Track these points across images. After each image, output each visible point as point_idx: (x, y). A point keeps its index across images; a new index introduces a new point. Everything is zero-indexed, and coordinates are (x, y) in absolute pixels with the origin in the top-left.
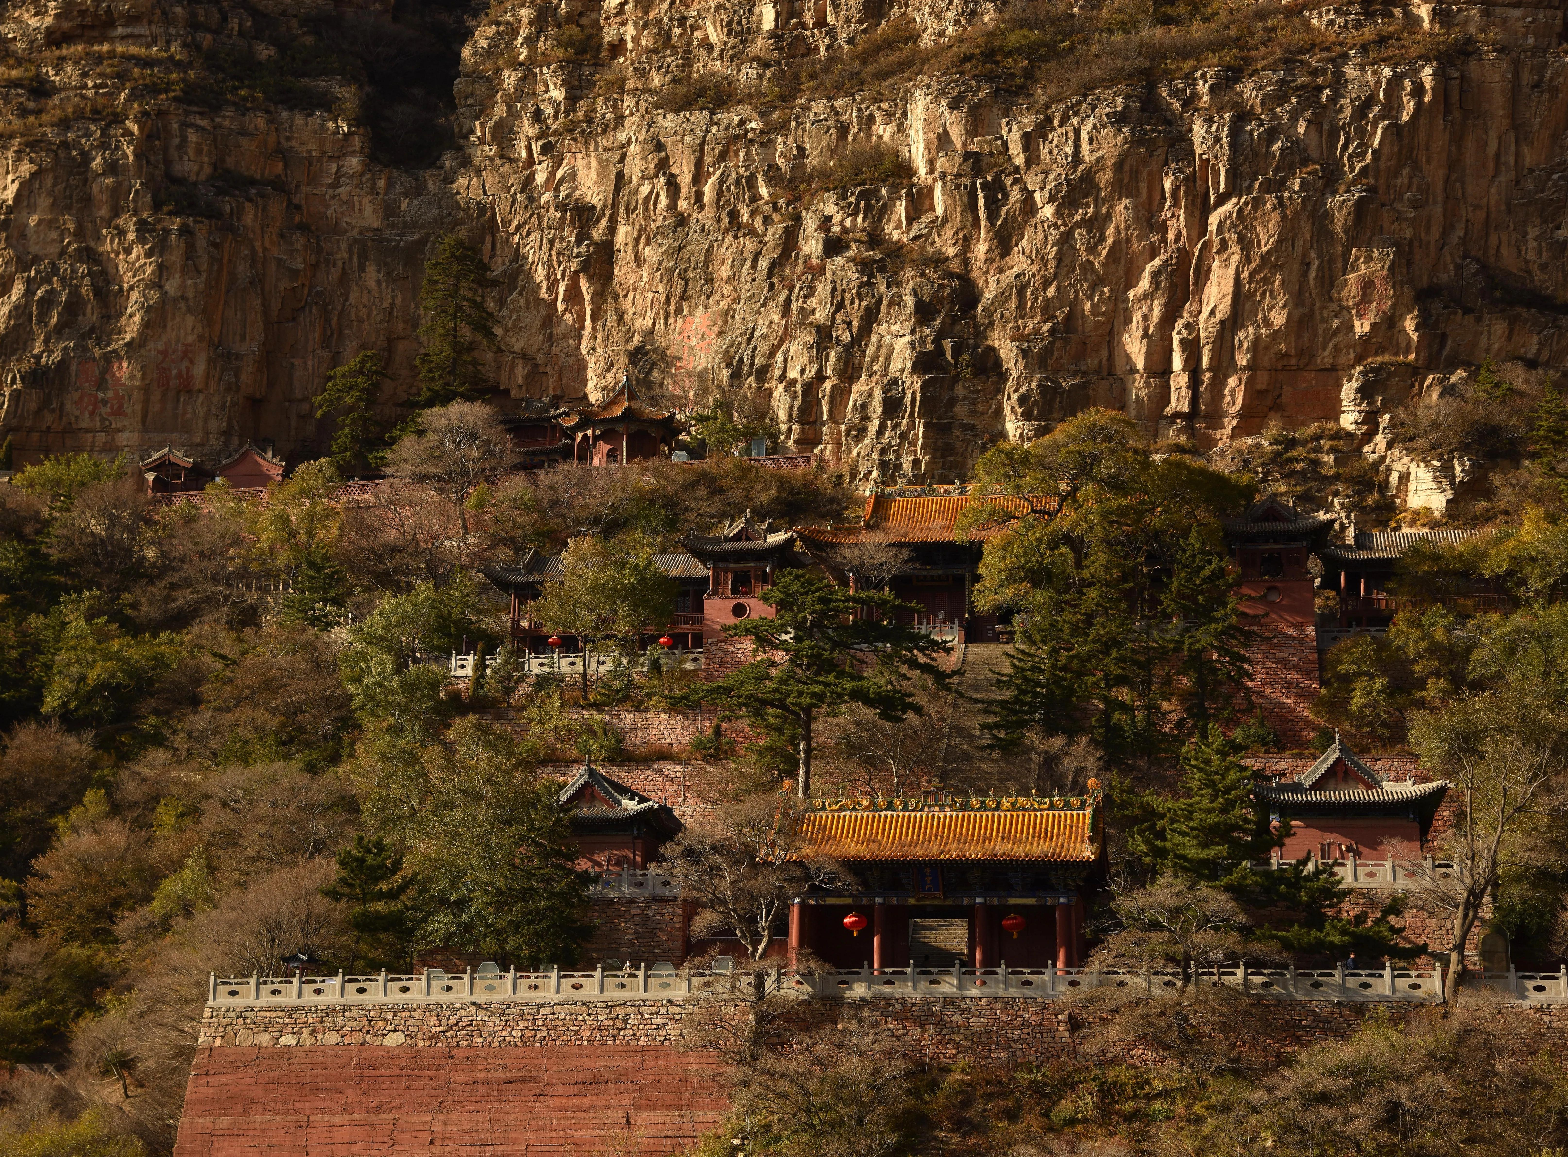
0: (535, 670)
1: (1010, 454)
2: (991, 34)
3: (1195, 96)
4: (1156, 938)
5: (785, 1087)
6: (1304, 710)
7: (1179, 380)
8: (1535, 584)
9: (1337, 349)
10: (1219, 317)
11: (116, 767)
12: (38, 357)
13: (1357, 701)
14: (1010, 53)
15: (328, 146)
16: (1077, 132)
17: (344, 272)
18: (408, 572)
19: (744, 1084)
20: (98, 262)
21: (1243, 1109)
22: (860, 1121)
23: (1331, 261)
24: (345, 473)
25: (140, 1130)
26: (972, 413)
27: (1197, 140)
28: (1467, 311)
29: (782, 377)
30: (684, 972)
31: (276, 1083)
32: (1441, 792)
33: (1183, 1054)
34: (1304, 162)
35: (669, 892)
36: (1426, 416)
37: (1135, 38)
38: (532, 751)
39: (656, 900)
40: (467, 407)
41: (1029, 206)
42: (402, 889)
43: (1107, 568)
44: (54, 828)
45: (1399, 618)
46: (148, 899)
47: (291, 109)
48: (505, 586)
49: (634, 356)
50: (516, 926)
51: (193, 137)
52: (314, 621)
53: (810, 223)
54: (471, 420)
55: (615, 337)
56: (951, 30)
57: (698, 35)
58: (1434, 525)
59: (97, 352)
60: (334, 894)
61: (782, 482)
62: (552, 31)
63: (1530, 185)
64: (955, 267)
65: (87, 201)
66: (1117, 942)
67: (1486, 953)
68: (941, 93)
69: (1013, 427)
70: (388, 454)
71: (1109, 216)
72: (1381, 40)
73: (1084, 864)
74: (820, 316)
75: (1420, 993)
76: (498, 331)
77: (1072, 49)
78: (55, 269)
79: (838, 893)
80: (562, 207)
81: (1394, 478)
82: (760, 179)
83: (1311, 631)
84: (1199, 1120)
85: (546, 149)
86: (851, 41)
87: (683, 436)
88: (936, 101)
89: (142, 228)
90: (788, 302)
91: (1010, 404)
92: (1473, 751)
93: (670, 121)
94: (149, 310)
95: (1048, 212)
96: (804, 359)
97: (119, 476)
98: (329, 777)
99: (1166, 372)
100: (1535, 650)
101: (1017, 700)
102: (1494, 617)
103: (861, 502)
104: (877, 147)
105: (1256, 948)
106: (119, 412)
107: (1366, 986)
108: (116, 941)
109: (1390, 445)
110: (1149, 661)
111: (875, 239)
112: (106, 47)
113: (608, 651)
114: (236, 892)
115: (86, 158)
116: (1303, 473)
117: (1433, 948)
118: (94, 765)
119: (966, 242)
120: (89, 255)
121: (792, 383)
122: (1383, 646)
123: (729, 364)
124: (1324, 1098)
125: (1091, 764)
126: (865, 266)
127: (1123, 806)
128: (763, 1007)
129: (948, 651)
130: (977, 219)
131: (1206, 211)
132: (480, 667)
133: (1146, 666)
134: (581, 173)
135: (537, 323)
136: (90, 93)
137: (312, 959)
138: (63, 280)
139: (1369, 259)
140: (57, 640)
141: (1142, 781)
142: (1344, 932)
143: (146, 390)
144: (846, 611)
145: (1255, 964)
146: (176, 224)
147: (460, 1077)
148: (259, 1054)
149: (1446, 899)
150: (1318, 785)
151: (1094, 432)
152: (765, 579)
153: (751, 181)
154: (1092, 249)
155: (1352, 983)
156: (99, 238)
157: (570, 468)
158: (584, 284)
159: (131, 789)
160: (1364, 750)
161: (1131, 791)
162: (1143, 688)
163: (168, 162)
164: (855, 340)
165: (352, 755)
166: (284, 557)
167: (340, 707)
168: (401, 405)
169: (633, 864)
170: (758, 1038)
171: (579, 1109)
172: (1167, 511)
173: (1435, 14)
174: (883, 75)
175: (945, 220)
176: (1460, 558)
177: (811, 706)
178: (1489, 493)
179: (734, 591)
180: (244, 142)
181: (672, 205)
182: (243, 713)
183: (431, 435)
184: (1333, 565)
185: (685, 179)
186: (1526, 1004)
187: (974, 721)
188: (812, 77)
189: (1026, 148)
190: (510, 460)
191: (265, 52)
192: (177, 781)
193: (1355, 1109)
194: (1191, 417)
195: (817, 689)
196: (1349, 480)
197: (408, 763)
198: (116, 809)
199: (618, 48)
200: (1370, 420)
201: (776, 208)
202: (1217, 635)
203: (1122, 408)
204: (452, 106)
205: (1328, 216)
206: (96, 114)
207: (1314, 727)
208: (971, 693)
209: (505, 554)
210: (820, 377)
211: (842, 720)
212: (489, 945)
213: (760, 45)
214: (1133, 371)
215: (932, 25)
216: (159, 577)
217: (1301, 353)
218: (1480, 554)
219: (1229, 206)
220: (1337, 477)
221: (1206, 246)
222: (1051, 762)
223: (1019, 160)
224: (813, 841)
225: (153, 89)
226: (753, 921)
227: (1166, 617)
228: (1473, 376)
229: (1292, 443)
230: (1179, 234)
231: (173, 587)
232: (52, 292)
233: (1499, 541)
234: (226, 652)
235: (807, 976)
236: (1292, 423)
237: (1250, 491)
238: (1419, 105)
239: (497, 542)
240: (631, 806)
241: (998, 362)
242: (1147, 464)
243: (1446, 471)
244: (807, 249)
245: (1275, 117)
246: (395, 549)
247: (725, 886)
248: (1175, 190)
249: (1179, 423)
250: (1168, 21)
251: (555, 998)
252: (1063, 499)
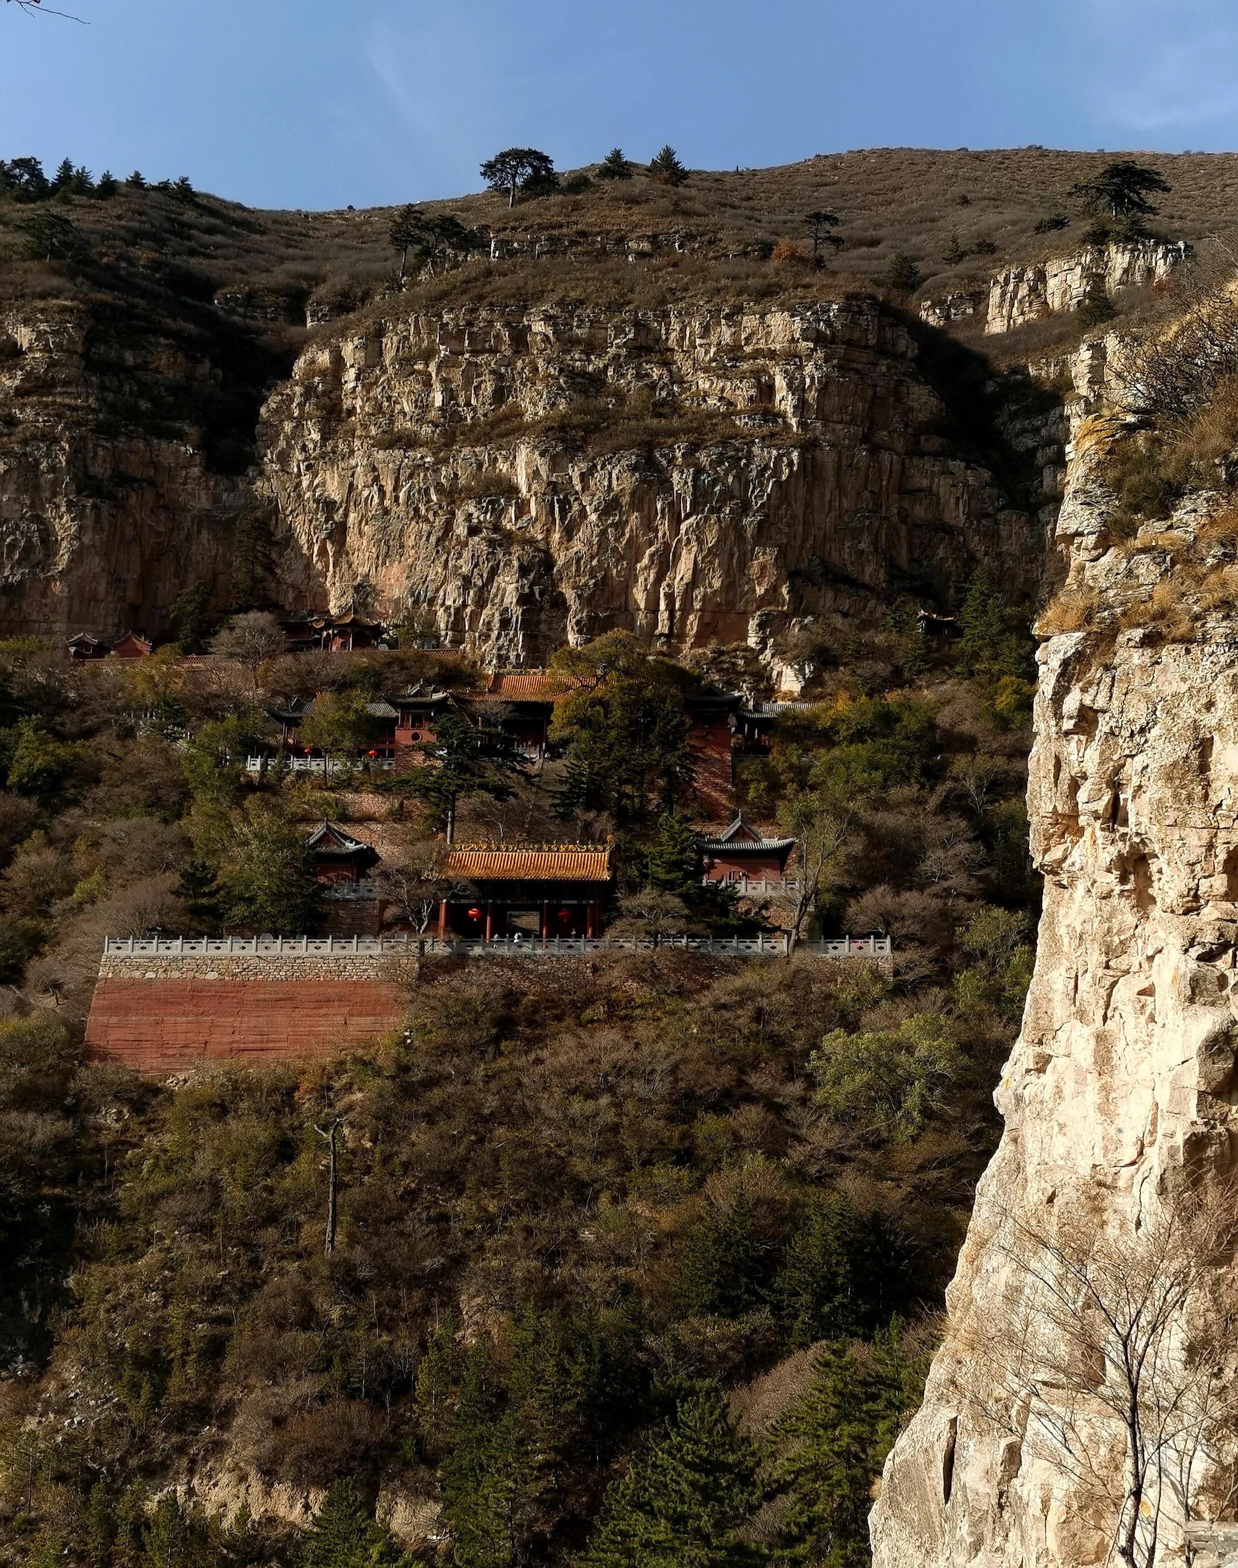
0: (297, 767)
1: (570, 653)
2: (564, 416)
3: (674, 458)
4: (641, 922)
5: (433, 1003)
6: (723, 800)
7: (663, 616)
8: (843, 733)
9: (747, 601)
10: (685, 581)
11: (51, 817)
12: (7, 578)
13: (751, 794)
14: (574, 428)
15: (181, 461)
16: (610, 474)
17: (189, 535)
18: (224, 710)
19: (412, 1002)
20: (43, 523)
21: (682, 1013)
22: (476, 1022)
23: (745, 553)
24: (187, 651)
25: (65, 1023)
26: (550, 629)
27: (675, 483)
28: (814, 585)
29: (443, 604)
30: (379, 941)
31: (145, 998)
32: (792, 844)
33: (653, 984)
34: (732, 498)
35: (372, 896)
36: (792, 641)
37: (641, 423)
38: (294, 814)
39: (364, 899)
40: (259, 614)
41: (583, 514)
42: (217, 891)
43: (621, 719)
44: (14, 852)
45: (774, 750)
46: (70, 892)
47: (159, 438)
48: (280, 719)
49: (357, 589)
50: (283, 914)
51: (101, 453)
52: (167, 736)
53: (460, 516)
54: (261, 622)
55: (347, 577)
56: (541, 413)
57: (398, 407)
58: (794, 700)
59: (42, 576)
60: (177, 893)
61: (442, 665)
62: (313, 400)
63: (846, 519)
64: (542, 546)
65: (37, 487)
66: (620, 924)
67: (810, 930)
68: (535, 447)
69: (572, 638)
70: (213, 641)
71: (627, 521)
72: (772, 435)
73: (604, 882)
74: (465, 570)
75: (776, 951)
76: (278, 571)
77: (608, 427)
78: (17, 527)
79: (467, 897)
80: (317, 501)
81: (775, 673)
82: (432, 490)
83: (728, 757)
84: (659, 1019)
85: (308, 468)
86: (485, 415)
87: (385, 636)
88: (532, 451)
89: (70, 504)
90: (447, 561)
91: (570, 624)
92: (809, 822)
93: (381, 455)
94: (73, 552)
95: (593, 517)
96: (455, 595)
97: (54, 649)
98: (175, 826)
99: (656, 610)
100: (842, 768)
101: (570, 791)
102: (823, 751)
103: (486, 677)
104: (499, 476)
105: (694, 927)
106: (54, 611)
107: (749, 947)
108: (51, 917)
109: (773, 656)
110: (643, 771)
111: (497, 528)
112: (50, 399)
113: (339, 758)
114: (120, 891)
115: (37, 462)
116: (728, 669)
117: (784, 927)
118: (38, 816)
119: (548, 532)
120: (38, 519)
121: (448, 608)
122: (765, 765)
123: (412, 595)
124: (724, 1006)
125: (609, 827)
126: (491, 543)
127: (626, 850)
128: (423, 960)
129: (533, 763)
130: (554, 519)
131: (679, 522)
132: (264, 765)
133: (641, 774)
134: (329, 482)
135: (301, 567)
136: (40, 425)
137: (164, 930)
138: (22, 533)
139: (764, 553)
140: (17, 743)
141: (638, 837)
142: (739, 919)
143: (71, 599)
144: (477, 738)
145: (692, 936)
146: (89, 503)
147: (251, 997)
148: (133, 982)
149: (791, 901)
150: (730, 840)
151: (617, 642)
152: (430, 719)
153: (427, 491)
154: (617, 540)
155: (742, 946)
156: (44, 510)
157: (319, 652)
158: (329, 546)
159: (59, 830)
160: (754, 822)
161: (630, 842)
162: (639, 786)
163: (86, 467)
164: (485, 585)
165: (189, 814)
166: (149, 700)
167: (182, 786)
168: (221, 612)
169: (351, 880)
170: (421, 977)
171: (318, 1016)
172: (655, 688)
173: (799, 424)
174: (502, 435)
175: (536, 519)
176: (807, 719)
177: (456, 791)
178: (822, 684)
179: (413, 726)
180: (132, 457)
181: (381, 503)
182: (126, 788)
183: (237, 631)
184: (741, 720)
185: (389, 488)
186: (828, 956)
187: (546, 803)
188: (463, 434)
189: (582, 481)
190: (283, 646)
191: (144, 405)
192: (86, 827)
193: (740, 1012)
194: (669, 636)
195: (460, 782)
196: (752, 674)
197: (220, 819)
198: (50, 842)
199: (351, 412)
200: (763, 642)
201: (441, 507)
202: (679, 758)
203: (632, 630)
204: (254, 441)
205: (744, 528)
206: (44, 437)
207: (728, 809)
208: (544, 786)
209: (280, 700)
210: (464, 605)
211: (472, 800)
212: (268, 924)
213: (433, 414)
214: (639, 609)
215: (531, 409)
216: (77, 708)
217: (728, 603)
218: (817, 717)
219: (692, 520)
220: (745, 673)
221: (679, 541)
222: (588, 825)
223: (578, 488)
224: (454, 868)
225: (78, 424)
226: (419, 912)
227: (651, 747)
228: (816, 621)
229: (722, 653)
230: (665, 534)
231: (85, 714)
232: (15, 540)
233: (826, 710)
234: (116, 752)
235: (448, 943)
236: (722, 642)
237: (700, 678)
238: (791, 471)
239: (275, 693)
240: (351, 846)
241: (564, 601)
242: (644, 661)
243: (801, 671)
244: (458, 532)
245: (716, 472)
246: (216, 696)
247: (403, 893)
248: (663, 510)
249: (663, 639)
250: (660, 416)
251: (306, 954)
252: (598, 679)
